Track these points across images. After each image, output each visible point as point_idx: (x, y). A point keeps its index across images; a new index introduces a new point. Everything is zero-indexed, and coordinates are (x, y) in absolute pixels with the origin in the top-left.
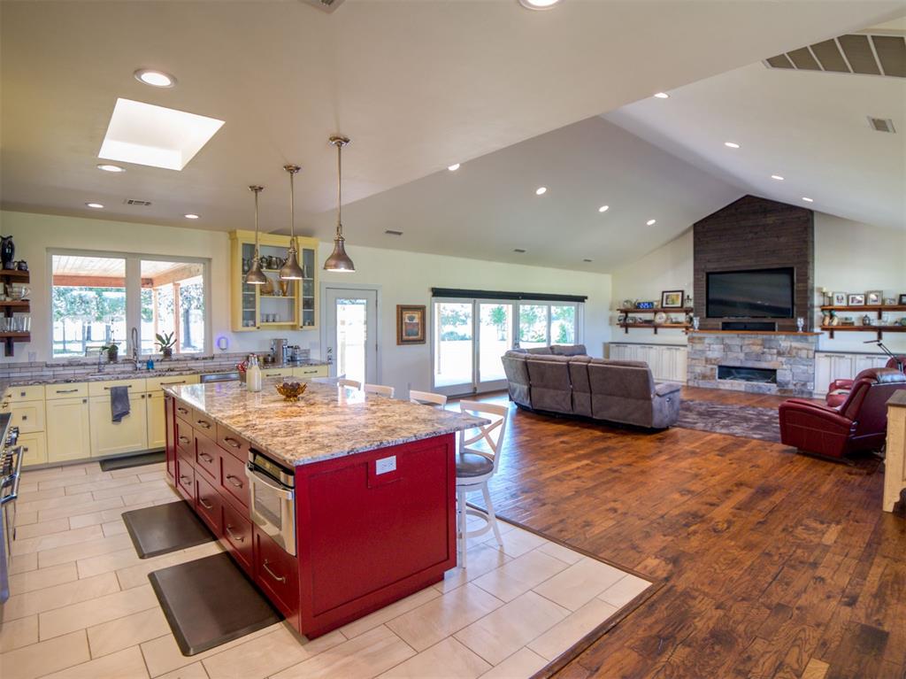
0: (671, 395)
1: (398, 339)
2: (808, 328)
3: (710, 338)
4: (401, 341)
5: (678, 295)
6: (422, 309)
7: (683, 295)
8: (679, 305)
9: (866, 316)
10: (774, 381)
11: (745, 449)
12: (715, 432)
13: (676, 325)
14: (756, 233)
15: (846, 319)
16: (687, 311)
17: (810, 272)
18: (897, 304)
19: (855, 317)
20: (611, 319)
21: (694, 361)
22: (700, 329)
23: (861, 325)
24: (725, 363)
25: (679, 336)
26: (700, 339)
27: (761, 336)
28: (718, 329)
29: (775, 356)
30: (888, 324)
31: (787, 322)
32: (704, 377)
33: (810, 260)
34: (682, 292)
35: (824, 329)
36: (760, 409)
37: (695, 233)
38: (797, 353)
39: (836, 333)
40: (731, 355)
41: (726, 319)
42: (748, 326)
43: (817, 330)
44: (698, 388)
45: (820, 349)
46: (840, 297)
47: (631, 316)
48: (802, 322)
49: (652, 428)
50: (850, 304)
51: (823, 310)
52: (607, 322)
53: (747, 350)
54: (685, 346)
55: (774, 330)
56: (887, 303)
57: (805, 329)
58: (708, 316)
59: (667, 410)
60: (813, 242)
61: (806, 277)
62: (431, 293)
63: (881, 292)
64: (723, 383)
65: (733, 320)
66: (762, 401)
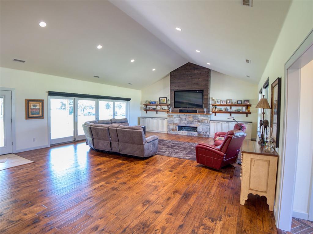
0: (154, 142)
1: (26, 116)
2: (208, 112)
3: (175, 115)
4: (28, 117)
5: (165, 99)
6: (42, 101)
7: (166, 99)
8: (165, 103)
9: (227, 108)
10: (197, 131)
11: (182, 166)
12: (172, 157)
13: (164, 110)
14: (191, 77)
15: (220, 109)
16: (168, 106)
17: (209, 92)
18: (236, 104)
19: (223, 108)
20: (141, 108)
21: (170, 124)
22: (172, 112)
23: (225, 111)
24: (180, 125)
25: (165, 115)
26: (172, 116)
27: (192, 115)
28: (178, 112)
29: (197, 122)
30: (233, 111)
31: (201, 110)
32: (173, 130)
33: (209, 87)
34: (166, 98)
35: (213, 112)
36: (191, 143)
37: (171, 76)
38: (204, 121)
39: (217, 114)
40: (182, 122)
41: (181, 109)
42: (188, 111)
43: (211, 113)
44: (171, 134)
45: (212, 119)
46: (218, 101)
47: (148, 106)
48: (206, 110)
49: (144, 157)
50: (222, 104)
51: (213, 106)
52: (140, 109)
53: (188, 120)
54: (167, 118)
55: (197, 113)
56: (233, 103)
57: (207, 112)
58: (174, 107)
59: (151, 148)
60: (210, 81)
61: (207, 94)
62: (47, 94)
63: (231, 100)
64: (180, 133)
65: (183, 109)
66: (192, 139)
